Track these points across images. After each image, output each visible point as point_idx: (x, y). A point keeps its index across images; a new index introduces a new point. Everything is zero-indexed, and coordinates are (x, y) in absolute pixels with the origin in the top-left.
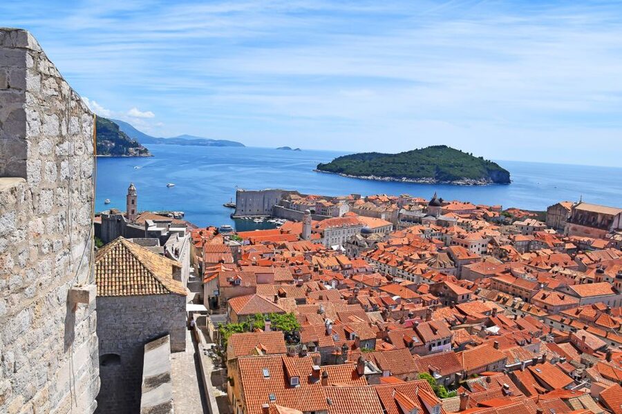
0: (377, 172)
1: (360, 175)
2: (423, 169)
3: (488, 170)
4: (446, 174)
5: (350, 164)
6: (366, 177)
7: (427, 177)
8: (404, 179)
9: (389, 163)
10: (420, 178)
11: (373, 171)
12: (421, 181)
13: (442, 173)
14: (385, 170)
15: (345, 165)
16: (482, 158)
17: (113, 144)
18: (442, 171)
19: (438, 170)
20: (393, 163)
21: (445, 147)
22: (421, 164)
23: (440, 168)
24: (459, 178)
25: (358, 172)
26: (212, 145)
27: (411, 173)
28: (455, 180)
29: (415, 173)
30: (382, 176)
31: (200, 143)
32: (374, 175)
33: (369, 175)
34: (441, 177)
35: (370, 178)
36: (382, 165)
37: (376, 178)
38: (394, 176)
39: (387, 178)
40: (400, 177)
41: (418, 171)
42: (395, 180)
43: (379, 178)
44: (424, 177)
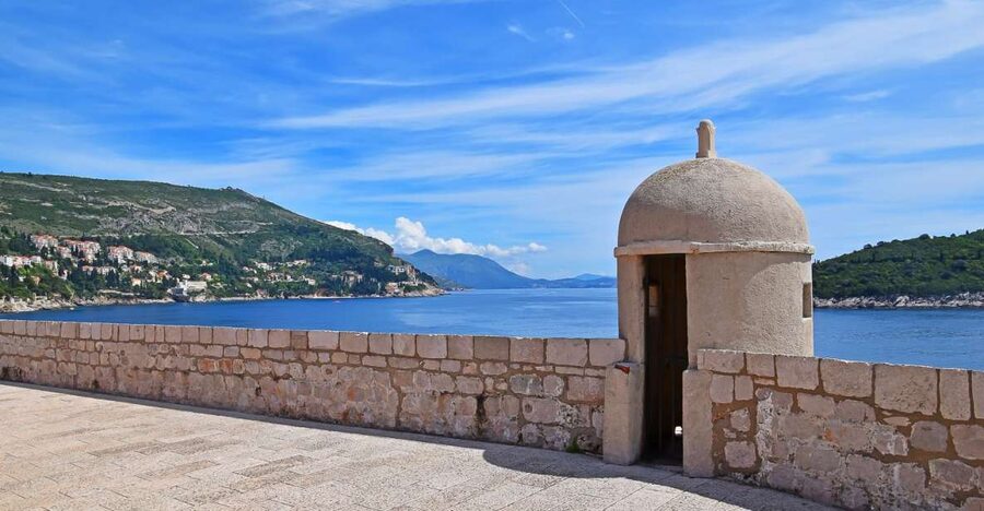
2: (961, 268)
7: (973, 291)
8: (902, 300)
9: (859, 262)
10: (953, 294)
12: (954, 303)
14: (848, 281)
17: (360, 277)
20: (872, 261)
22: (956, 258)
27: (924, 284)
29: (936, 283)
30: (839, 297)
36: (841, 270)
37: (820, 303)
38: (869, 293)
39: (850, 302)
40: (890, 294)
41: (946, 277)
42: (876, 304)
43: (830, 303)
44: (964, 291)
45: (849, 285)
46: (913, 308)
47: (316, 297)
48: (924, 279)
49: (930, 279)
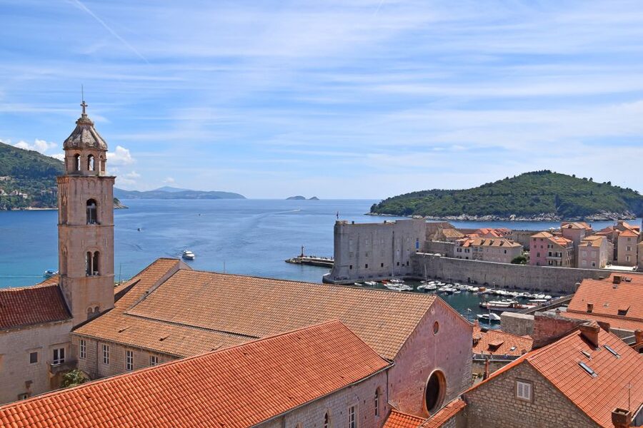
0: (470, 208)
1: (444, 216)
2: (538, 200)
3: (625, 199)
4: (572, 206)
5: (421, 201)
6: (455, 218)
7: (546, 213)
8: (513, 217)
9: (484, 195)
10: (537, 214)
11: (464, 208)
12: (538, 219)
13: (567, 205)
14: (482, 206)
15: (414, 203)
16: (609, 183)
18: (566, 202)
19: (558, 202)
20: (491, 195)
21: (549, 172)
22: (532, 195)
23: (561, 198)
24: (594, 212)
25: (440, 211)
26: (202, 198)
27: (522, 208)
28: (589, 215)
29: (528, 208)
30: (479, 215)
31: (188, 195)
32: (466, 213)
33: (459, 214)
34: (564, 212)
35: (460, 218)
36: (475, 200)
37: (470, 218)
38: (497, 213)
39: (487, 218)
40: (506, 214)
41: (532, 205)
42: (500, 219)
43: (475, 218)
44: (542, 213)
45: (484, 208)
46: (518, 221)
47: (30, 208)
48: (521, 206)
49: (524, 206)
